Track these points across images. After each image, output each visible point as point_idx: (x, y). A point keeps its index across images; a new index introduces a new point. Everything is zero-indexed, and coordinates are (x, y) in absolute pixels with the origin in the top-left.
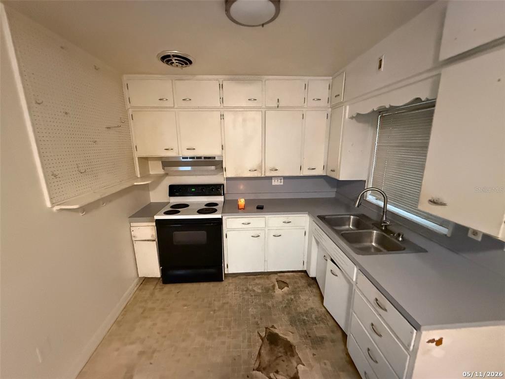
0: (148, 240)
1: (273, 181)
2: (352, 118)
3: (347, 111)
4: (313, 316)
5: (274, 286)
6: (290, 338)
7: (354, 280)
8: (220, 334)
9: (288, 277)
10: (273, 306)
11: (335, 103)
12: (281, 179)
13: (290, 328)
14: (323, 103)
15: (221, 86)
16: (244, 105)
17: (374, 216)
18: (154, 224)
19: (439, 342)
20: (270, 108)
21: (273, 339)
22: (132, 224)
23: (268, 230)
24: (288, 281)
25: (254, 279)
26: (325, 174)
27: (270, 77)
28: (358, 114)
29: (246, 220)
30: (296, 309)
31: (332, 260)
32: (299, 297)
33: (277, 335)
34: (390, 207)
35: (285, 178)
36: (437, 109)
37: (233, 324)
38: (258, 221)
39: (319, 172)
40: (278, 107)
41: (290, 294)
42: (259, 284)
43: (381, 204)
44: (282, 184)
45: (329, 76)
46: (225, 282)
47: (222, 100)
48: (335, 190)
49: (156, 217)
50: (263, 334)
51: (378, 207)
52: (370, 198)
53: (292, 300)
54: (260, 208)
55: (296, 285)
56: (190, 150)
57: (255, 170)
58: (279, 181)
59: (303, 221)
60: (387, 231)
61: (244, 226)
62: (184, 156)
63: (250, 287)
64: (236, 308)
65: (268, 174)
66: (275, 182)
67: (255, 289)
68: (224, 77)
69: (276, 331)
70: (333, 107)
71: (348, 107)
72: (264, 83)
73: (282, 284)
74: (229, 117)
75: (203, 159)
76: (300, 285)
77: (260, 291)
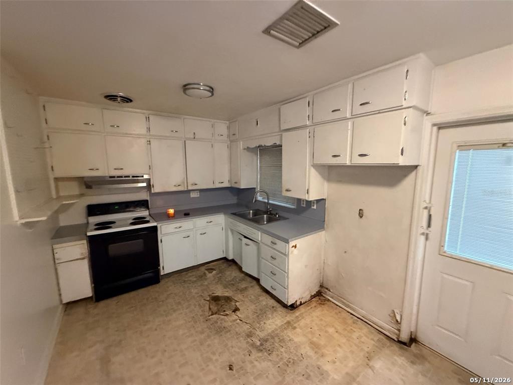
0: (77, 259)
1: (191, 194)
2: (245, 149)
3: (241, 145)
4: (237, 280)
5: (205, 273)
6: (226, 294)
7: (260, 240)
8: (175, 311)
9: (214, 266)
10: (209, 284)
11: (232, 139)
12: (197, 192)
13: (225, 290)
14: (225, 138)
15: (148, 119)
16: (168, 135)
17: (263, 209)
18: (85, 242)
19: (295, 247)
20: (189, 139)
21: (216, 299)
22: (55, 246)
23: (196, 230)
24: (214, 268)
25: (187, 274)
26: (230, 186)
27: (187, 117)
28: (248, 147)
29: (178, 225)
30: (225, 280)
31: (245, 237)
32: (225, 274)
33: (218, 296)
34: (270, 202)
35: (201, 191)
36: (283, 148)
37: (182, 302)
38: (187, 224)
39: (226, 185)
40: (194, 138)
41: (218, 274)
42: (193, 275)
43: (266, 201)
44: (198, 196)
45: (227, 121)
46: (162, 282)
47: (149, 129)
48: (236, 197)
49: (89, 234)
50: (208, 299)
51: (265, 203)
52: (260, 198)
53: (220, 276)
54: (187, 215)
55: (221, 268)
56: (117, 170)
57: (179, 185)
58: (196, 194)
59: (220, 219)
60: (271, 214)
61: (177, 230)
62: (110, 175)
63: (186, 279)
64: (181, 294)
65: (190, 188)
66: (193, 195)
67: (191, 279)
68: (150, 112)
69: (217, 295)
70: (231, 141)
71: (241, 142)
72: (182, 120)
73: (211, 270)
74: (155, 144)
75: (131, 178)
76: (223, 267)
77: (195, 279)
